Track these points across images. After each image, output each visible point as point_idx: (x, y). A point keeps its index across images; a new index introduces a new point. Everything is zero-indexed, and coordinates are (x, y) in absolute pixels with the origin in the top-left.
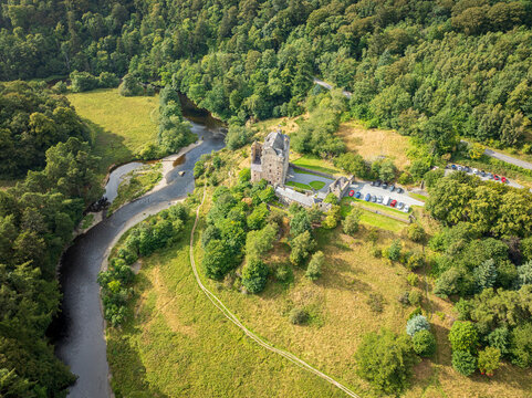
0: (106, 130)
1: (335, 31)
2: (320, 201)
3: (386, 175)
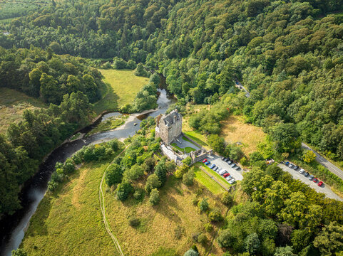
1: (262, 53)
2: (181, 160)
3: (233, 156)
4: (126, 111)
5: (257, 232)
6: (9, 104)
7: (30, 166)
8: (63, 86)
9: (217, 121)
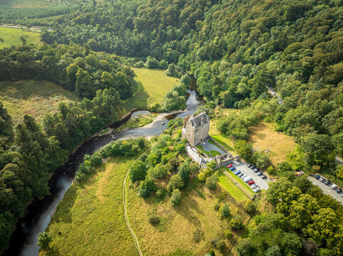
2: (206, 163)
3: (260, 164)
4: (155, 110)
5: (280, 245)
6: (46, 96)
7: (61, 156)
8: (97, 82)
9: (246, 126)
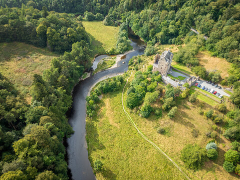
0: (96, 39)
1: (207, 5)
3: (215, 79)
4: (112, 54)
8: (65, 37)
